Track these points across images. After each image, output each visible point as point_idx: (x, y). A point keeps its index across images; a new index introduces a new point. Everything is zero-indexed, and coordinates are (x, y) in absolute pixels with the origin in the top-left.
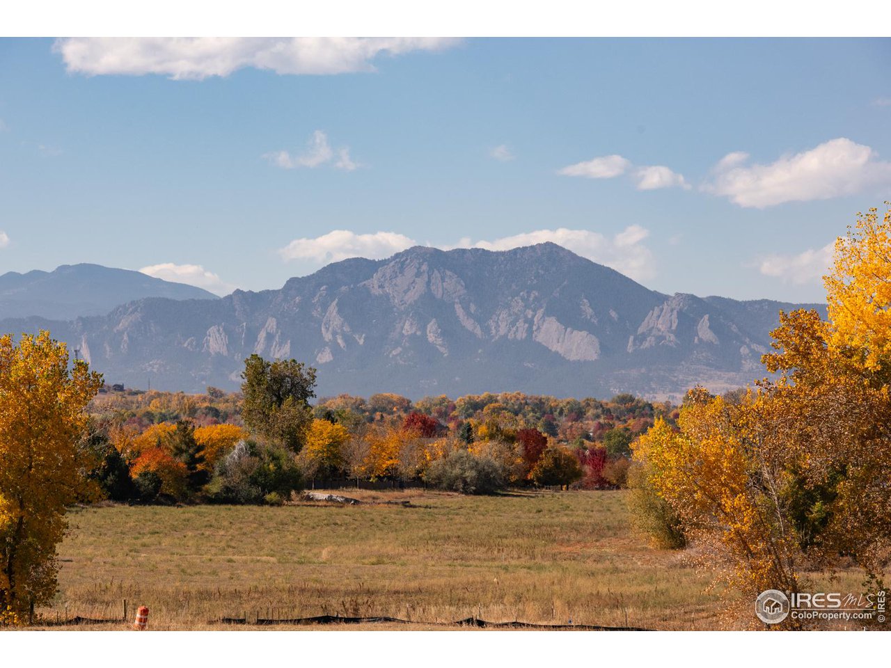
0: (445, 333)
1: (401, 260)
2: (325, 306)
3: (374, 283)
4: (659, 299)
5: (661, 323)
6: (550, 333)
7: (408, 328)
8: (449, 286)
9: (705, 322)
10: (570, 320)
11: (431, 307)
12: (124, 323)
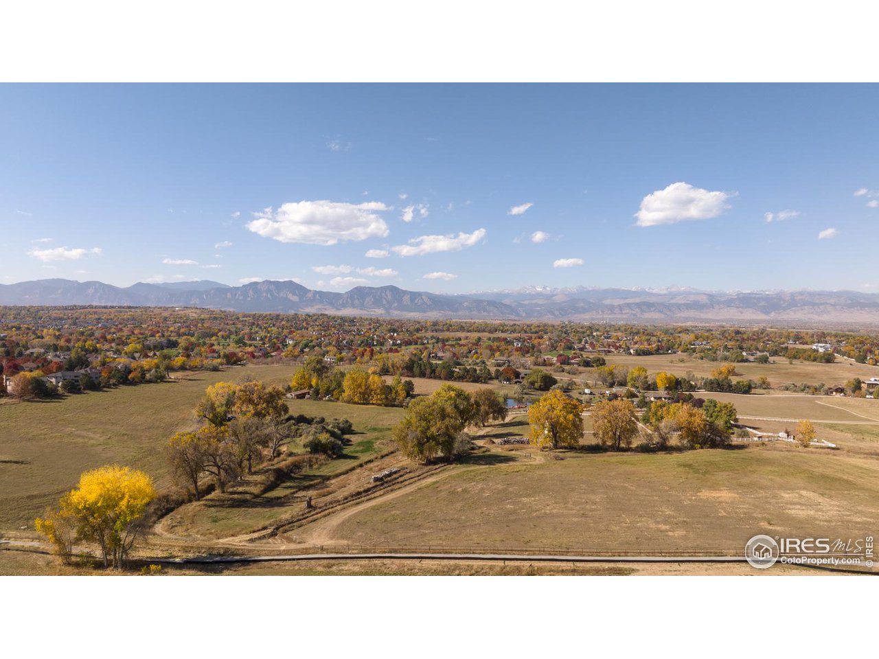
0: (271, 295)
1: (264, 282)
2: (249, 290)
3: (259, 286)
4: (310, 291)
5: (310, 295)
6: (290, 296)
7: (265, 294)
8: (272, 287)
9: (318, 295)
10: (294, 294)
11: (269, 291)
12: (212, 292)
